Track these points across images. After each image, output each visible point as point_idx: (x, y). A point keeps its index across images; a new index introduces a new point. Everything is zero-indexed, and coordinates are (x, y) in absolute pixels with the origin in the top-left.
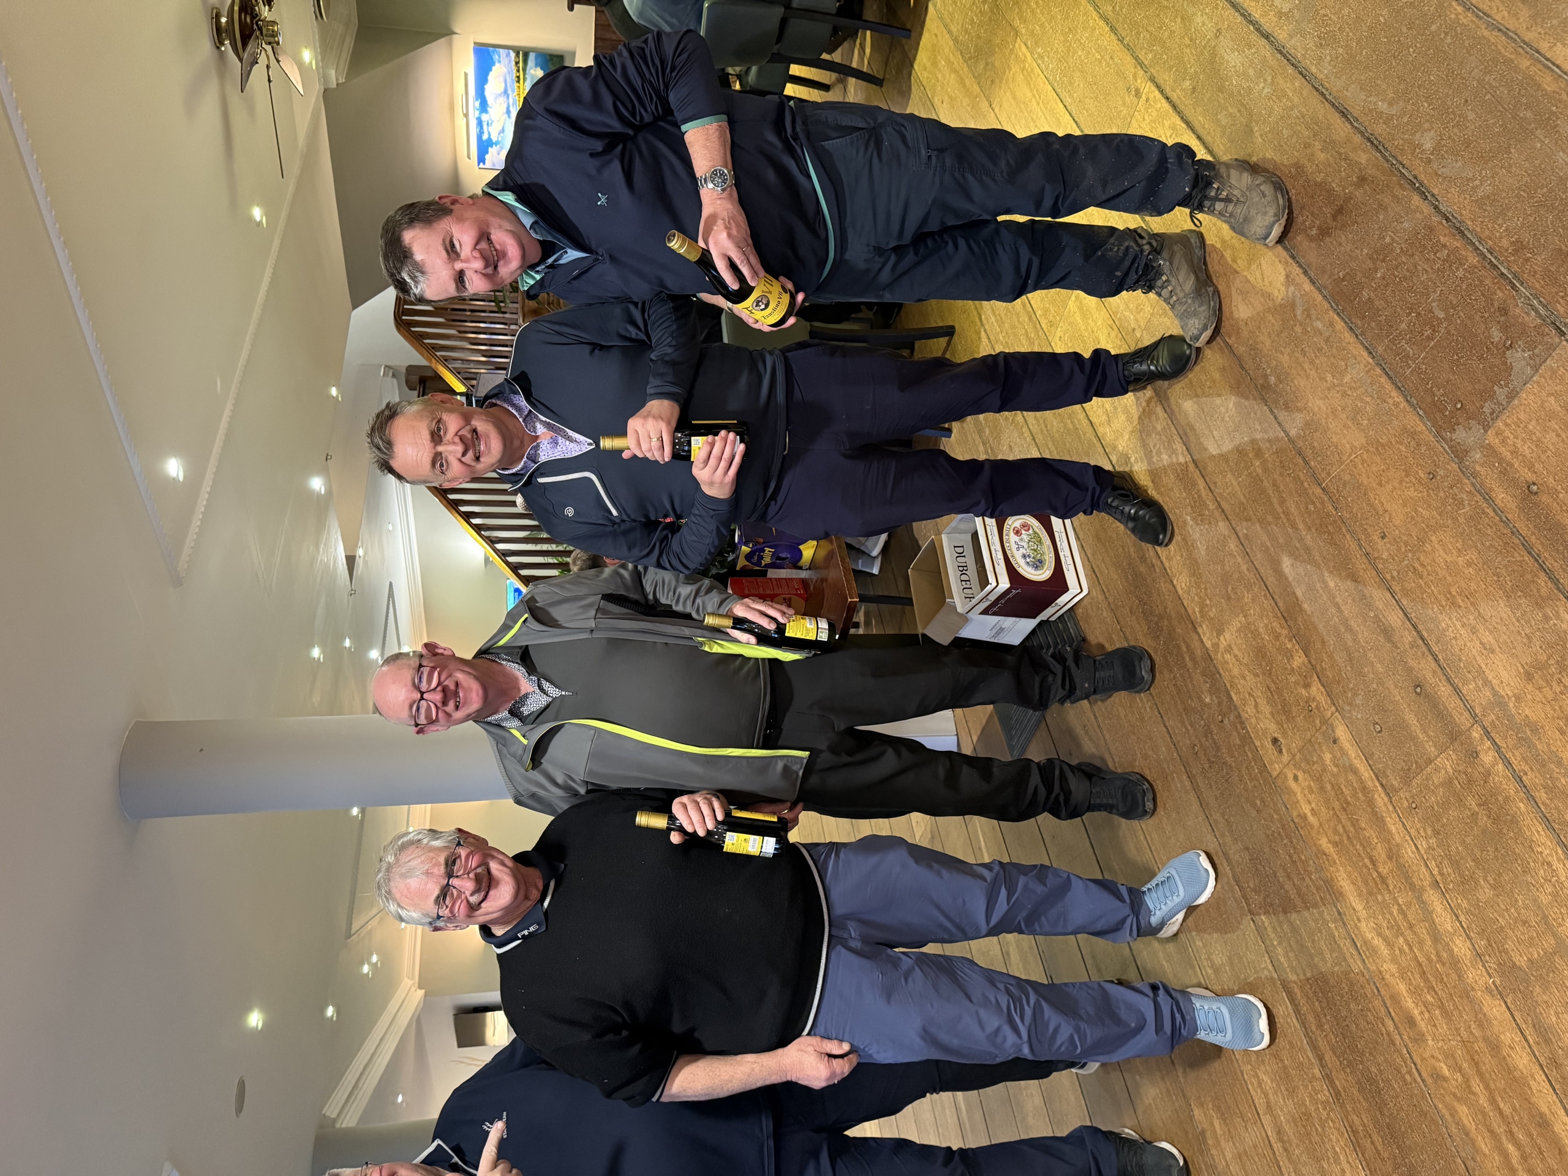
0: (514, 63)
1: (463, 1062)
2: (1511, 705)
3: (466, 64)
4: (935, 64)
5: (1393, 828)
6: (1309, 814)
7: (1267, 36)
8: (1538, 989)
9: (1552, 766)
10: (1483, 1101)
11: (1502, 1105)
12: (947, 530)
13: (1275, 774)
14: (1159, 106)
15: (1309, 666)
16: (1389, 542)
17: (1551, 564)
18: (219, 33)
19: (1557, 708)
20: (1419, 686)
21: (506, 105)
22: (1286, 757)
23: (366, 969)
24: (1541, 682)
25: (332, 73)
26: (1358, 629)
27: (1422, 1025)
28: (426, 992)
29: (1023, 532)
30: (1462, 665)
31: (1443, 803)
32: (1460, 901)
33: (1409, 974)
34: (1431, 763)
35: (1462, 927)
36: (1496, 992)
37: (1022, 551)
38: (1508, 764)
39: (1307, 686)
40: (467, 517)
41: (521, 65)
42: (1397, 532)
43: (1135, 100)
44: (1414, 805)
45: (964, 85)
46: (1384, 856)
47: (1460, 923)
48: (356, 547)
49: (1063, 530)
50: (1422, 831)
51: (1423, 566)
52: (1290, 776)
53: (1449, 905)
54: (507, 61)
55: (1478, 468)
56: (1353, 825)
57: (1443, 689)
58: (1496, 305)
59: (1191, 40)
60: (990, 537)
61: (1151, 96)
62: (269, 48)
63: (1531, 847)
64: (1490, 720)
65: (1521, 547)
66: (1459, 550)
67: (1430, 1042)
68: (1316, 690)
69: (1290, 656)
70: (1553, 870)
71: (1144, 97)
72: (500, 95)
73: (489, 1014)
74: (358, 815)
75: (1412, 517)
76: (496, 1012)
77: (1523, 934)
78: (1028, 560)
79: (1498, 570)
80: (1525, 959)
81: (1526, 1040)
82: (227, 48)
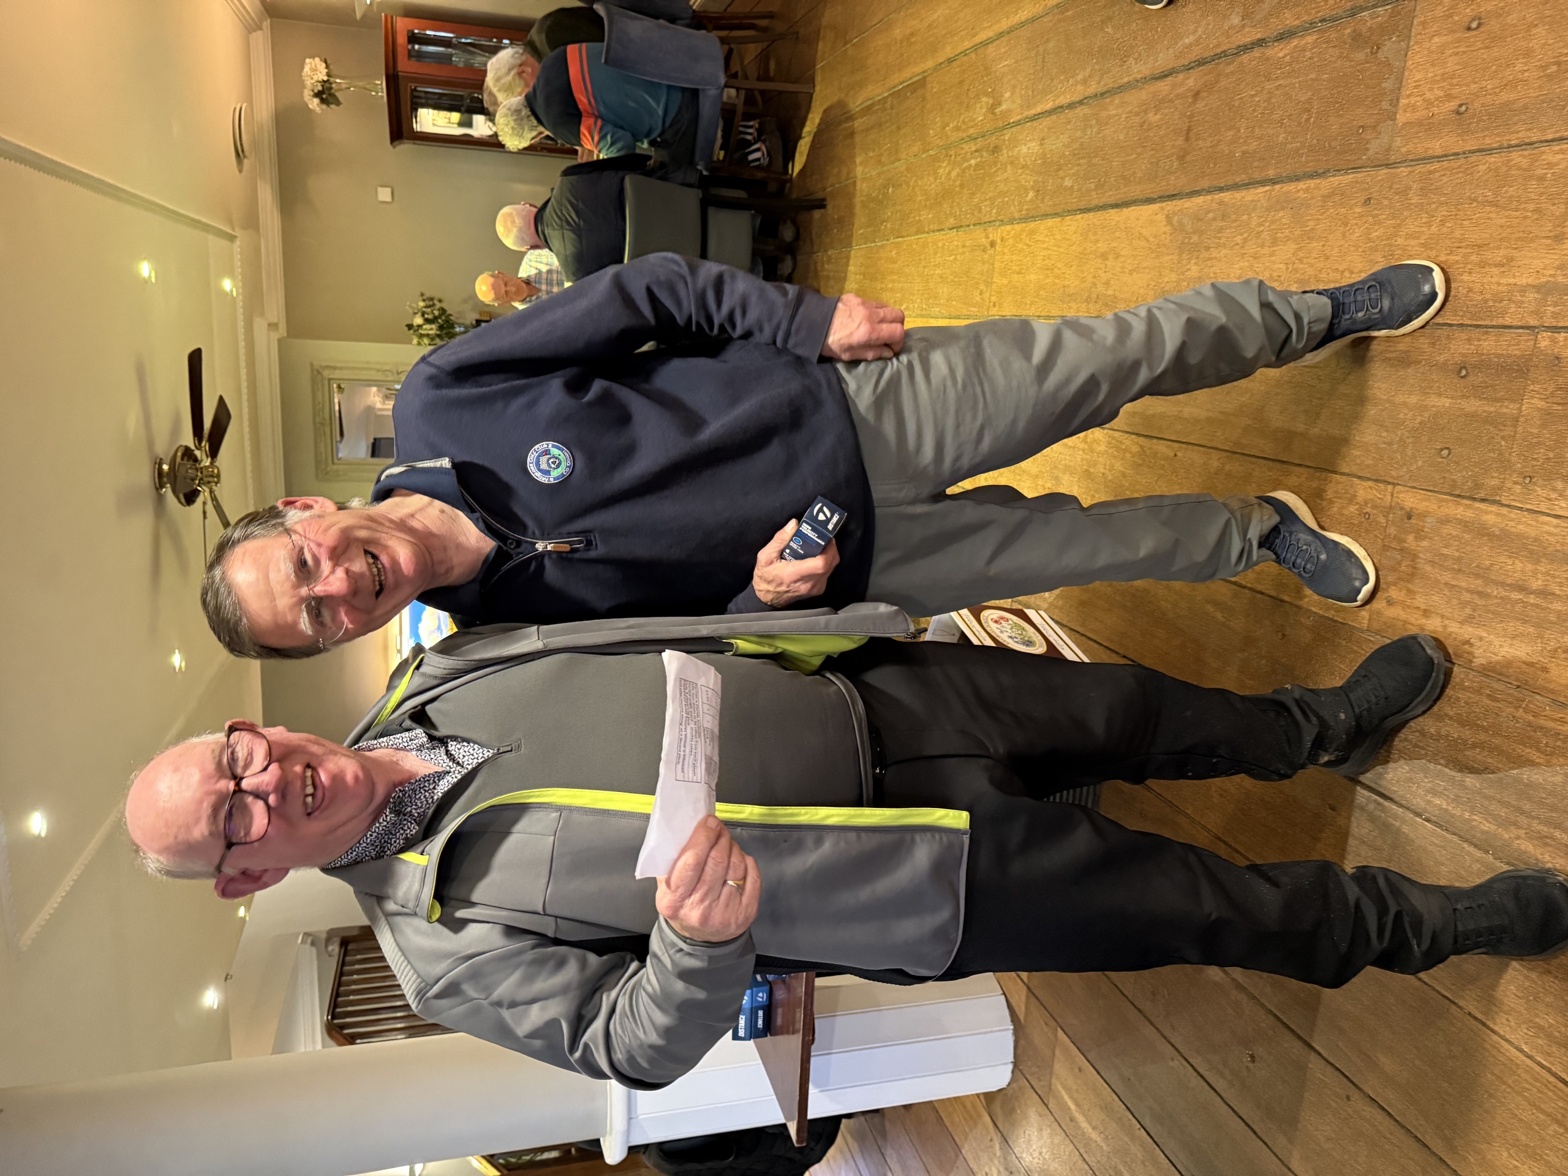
2: (1561, 279)
5: (1520, 527)
18: (161, 477)
20: (1461, 368)
29: (1003, 622)
30: (1491, 304)
31: (1556, 441)
37: (1007, 633)
44: (1528, 480)
50: (1551, 495)
55: (1405, 151)
57: (1486, 343)
59: (1023, 168)
60: (967, 621)
64: (1550, 315)
71: (999, 241)
78: (1017, 640)
79: (1473, 196)
82: (167, 491)
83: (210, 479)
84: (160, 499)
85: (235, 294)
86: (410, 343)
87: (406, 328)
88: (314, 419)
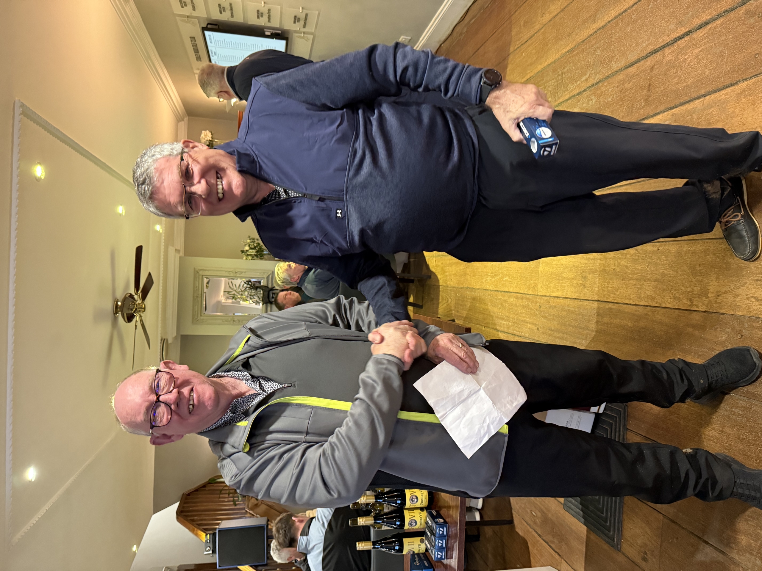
18: (117, 308)
82: (119, 315)
83: (140, 310)
84: (115, 319)
85: (161, 232)
86: (242, 258)
87: (241, 252)
88: (194, 294)
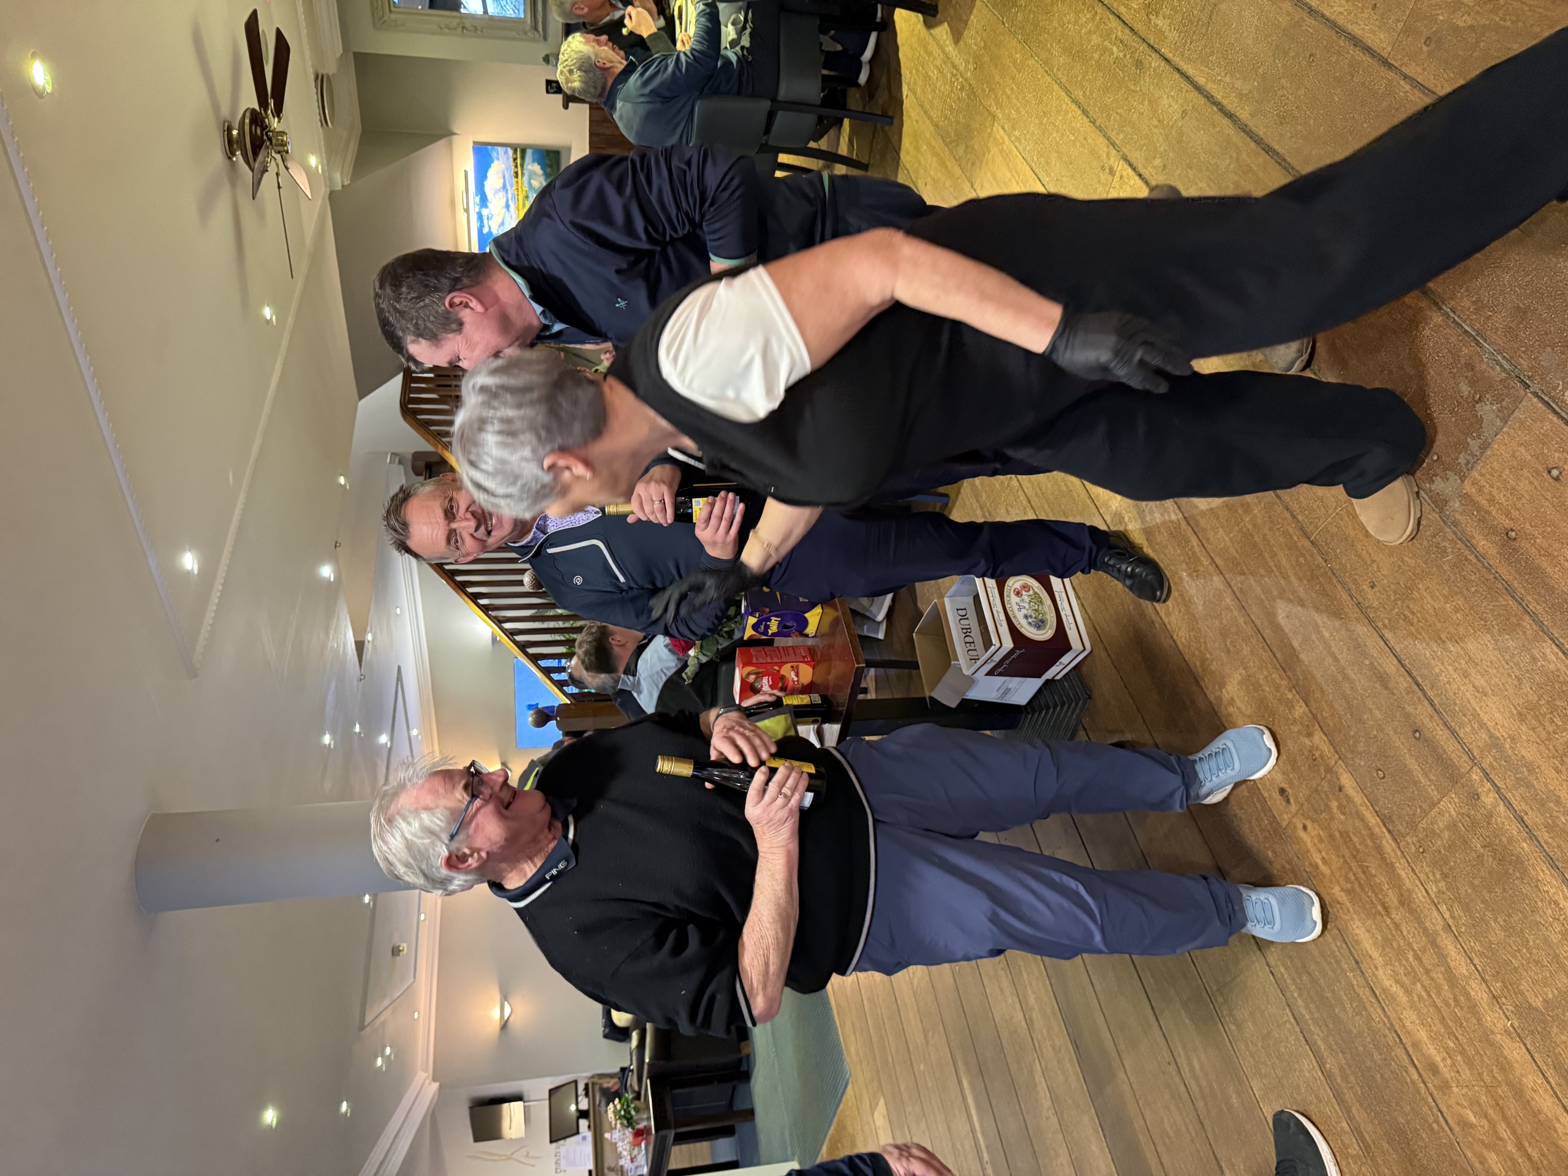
0: (512, 160)
1: (478, 1158)
2: (1507, 746)
3: (465, 162)
4: (917, 148)
5: (1403, 873)
6: (1320, 862)
7: (1230, 116)
8: (1555, 1030)
9: (1551, 805)
10: (1511, 1148)
11: (1530, 1150)
12: (947, 595)
13: (1284, 824)
14: (1132, 182)
15: (1311, 716)
16: (1379, 591)
17: (1535, 607)
18: (231, 145)
19: (1551, 747)
20: (1417, 731)
21: (505, 200)
22: (1294, 808)
23: (379, 1062)
24: (1533, 722)
25: (337, 176)
26: (1354, 677)
27: (1446, 1072)
28: (440, 1086)
29: (1024, 593)
30: (1457, 709)
31: (1450, 847)
32: (1472, 944)
33: (1429, 1020)
34: (1434, 807)
35: (1477, 969)
36: (1515, 1035)
37: (1024, 611)
38: (1509, 805)
39: (1309, 735)
40: (474, 597)
41: (519, 161)
42: (1386, 581)
43: (1110, 178)
44: (1421, 850)
45: (946, 167)
46: (1396, 902)
47: (1475, 966)
48: (365, 632)
49: (1063, 590)
50: (1430, 875)
51: (1413, 613)
52: (1300, 826)
53: (1463, 948)
54: (505, 158)
55: (1458, 517)
56: (1364, 873)
57: (1441, 733)
58: (1463, 361)
59: (1159, 121)
60: (991, 599)
61: (1125, 174)
62: (278, 157)
63: (1537, 886)
64: (1488, 762)
65: (1505, 591)
66: (1446, 596)
67: (1455, 1089)
68: (1319, 739)
69: (1290, 706)
70: (1561, 908)
71: (1118, 175)
72: (499, 190)
73: (505, 1106)
74: (369, 903)
75: (1399, 567)
76: (512, 1103)
77: (1536, 974)
78: (1030, 620)
79: (1485, 615)
80: (1541, 999)
81: (1548, 1082)
82: (238, 158)
